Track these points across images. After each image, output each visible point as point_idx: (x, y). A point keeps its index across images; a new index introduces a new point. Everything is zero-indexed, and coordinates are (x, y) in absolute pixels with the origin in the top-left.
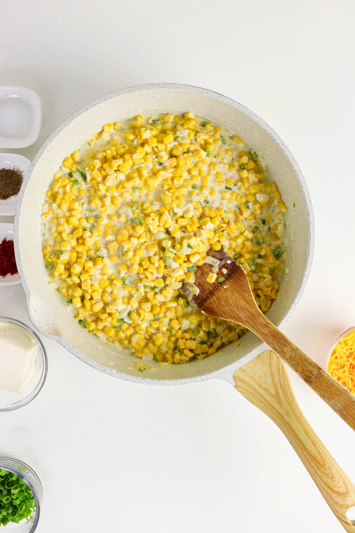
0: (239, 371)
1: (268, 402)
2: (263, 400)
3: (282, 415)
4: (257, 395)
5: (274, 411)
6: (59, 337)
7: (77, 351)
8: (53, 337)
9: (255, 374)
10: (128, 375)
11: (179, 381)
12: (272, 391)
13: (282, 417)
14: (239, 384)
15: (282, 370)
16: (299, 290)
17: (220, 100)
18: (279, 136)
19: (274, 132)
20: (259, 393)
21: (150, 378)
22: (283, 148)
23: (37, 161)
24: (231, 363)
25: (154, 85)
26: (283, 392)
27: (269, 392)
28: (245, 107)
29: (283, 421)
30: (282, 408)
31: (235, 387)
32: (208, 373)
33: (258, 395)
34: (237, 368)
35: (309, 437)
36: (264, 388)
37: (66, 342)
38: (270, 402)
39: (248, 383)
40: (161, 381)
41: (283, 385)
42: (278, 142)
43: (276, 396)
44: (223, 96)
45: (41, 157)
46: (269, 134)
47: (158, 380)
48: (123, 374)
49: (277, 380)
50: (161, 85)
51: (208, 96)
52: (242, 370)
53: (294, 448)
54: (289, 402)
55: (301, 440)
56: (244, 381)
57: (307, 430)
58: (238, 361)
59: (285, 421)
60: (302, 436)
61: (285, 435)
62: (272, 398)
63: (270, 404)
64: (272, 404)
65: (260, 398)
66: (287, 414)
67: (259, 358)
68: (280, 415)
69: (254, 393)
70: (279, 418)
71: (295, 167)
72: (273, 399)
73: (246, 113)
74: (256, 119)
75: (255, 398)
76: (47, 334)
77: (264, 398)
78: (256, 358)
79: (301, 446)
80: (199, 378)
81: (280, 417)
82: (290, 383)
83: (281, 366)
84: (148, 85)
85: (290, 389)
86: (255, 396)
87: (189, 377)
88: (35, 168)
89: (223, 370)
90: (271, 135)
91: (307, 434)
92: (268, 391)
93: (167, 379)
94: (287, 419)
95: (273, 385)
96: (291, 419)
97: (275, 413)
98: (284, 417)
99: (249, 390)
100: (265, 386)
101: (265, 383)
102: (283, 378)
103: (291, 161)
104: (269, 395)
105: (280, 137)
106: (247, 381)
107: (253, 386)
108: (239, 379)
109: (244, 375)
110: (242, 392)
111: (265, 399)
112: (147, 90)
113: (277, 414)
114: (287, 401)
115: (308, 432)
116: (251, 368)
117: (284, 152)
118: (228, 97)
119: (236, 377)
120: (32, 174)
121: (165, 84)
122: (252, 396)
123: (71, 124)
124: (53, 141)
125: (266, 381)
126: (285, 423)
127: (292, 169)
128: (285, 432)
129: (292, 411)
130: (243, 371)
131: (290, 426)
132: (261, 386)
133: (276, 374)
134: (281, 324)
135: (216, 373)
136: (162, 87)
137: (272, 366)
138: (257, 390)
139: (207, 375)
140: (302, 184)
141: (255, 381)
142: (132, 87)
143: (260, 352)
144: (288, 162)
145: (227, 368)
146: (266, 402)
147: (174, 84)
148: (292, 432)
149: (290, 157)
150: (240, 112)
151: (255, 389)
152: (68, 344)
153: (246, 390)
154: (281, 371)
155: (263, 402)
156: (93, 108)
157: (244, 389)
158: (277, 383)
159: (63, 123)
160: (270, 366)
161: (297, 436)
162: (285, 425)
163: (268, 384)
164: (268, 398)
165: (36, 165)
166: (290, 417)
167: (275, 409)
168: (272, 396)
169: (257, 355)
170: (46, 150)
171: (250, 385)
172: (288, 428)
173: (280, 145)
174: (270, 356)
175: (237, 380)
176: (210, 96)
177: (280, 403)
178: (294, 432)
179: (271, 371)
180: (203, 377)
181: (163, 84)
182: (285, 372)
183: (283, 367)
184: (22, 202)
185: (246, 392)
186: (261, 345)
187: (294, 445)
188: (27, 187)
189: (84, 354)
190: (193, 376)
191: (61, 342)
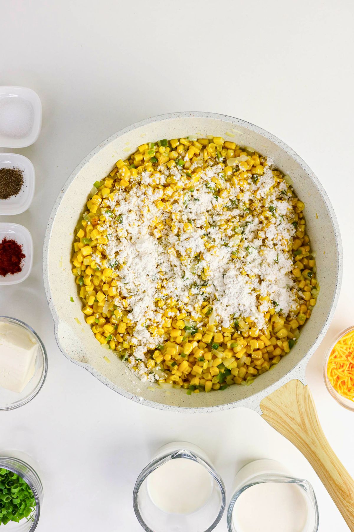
0: (266, 400)
1: (294, 430)
2: (289, 429)
3: (308, 443)
4: (283, 424)
5: (300, 440)
6: (87, 364)
7: (105, 378)
8: (81, 364)
9: (282, 403)
10: (155, 403)
11: (206, 409)
12: (299, 420)
13: (308, 446)
14: (266, 412)
15: (309, 399)
17: (251, 130)
19: (304, 162)
20: (285, 422)
21: (177, 406)
22: (313, 178)
23: (67, 188)
24: (258, 392)
25: (185, 113)
26: (309, 421)
27: (295, 421)
28: (275, 137)
29: (309, 450)
30: (308, 437)
31: (261, 415)
32: (234, 401)
33: (285, 424)
34: (264, 397)
35: (335, 466)
36: (290, 417)
37: (94, 369)
38: (296, 430)
39: (274, 412)
40: (188, 409)
41: (310, 414)
42: (308, 172)
43: (302, 424)
44: (254, 126)
45: (71, 183)
47: (185, 408)
48: (150, 401)
49: (303, 410)
50: (192, 114)
51: (239, 125)
52: (269, 399)
54: (315, 431)
55: (326, 470)
56: (270, 410)
57: (333, 459)
58: (265, 390)
60: (328, 466)
61: (311, 464)
63: (296, 433)
64: (298, 433)
65: (286, 427)
66: (313, 444)
67: (286, 387)
68: (306, 444)
69: (280, 422)
70: (304, 446)
71: (325, 198)
72: (300, 428)
73: (276, 143)
74: (286, 150)
75: (281, 426)
76: (75, 361)
78: (283, 387)
79: (327, 476)
80: (226, 406)
81: (306, 446)
82: (316, 414)
83: (307, 395)
84: (179, 113)
85: (316, 418)
86: (281, 425)
87: (215, 405)
88: (65, 194)
89: (250, 398)
90: (300, 165)
91: (333, 463)
92: (294, 419)
93: (194, 407)
94: (313, 447)
95: (299, 414)
96: (317, 448)
97: (301, 442)
98: (310, 446)
99: (275, 419)
100: (291, 415)
101: (292, 412)
102: (309, 407)
103: (321, 192)
104: (296, 424)
105: (310, 167)
106: (273, 410)
107: (280, 415)
108: (266, 408)
109: (271, 404)
110: (269, 421)
111: (291, 428)
112: (178, 118)
113: (303, 442)
114: (313, 430)
115: (333, 461)
116: (278, 397)
117: (314, 182)
118: (258, 127)
120: (62, 200)
121: (196, 113)
122: (278, 424)
123: (101, 151)
124: (83, 168)
126: (311, 452)
127: (321, 199)
128: (310, 461)
129: (318, 441)
130: (270, 399)
131: (315, 455)
132: (287, 415)
133: (302, 403)
134: (308, 353)
135: (243, 401)
136: (193, 116)
137: (298, 395)
138: (283, 419)
139: (234, 404)
140: (332, 215)
141: (281, 410)
142: (163, 115)
143: (287, 381)
144: (318, 193)
145: (253, 396)
146: (292, 431)
147: (205, 112)
148: (317, 461)
149: (319, 187)
150: (271, 141)
151: (281, 417)
152: (96, 370)
153: (273, 419)
154: (307, 400)
155: (289, 431)
156: (124, 135)
157: (270, 417)
158: (303, 412)
159: (93, 150)
160: (297, 395)
161: (323, 466)
162: (310, 454)
163: (294, 413)
164: (294, 427)
165: (65, 191)
166: (316, 446)
167: (301, 438)
168: (298, 425)
169: (284, 384)
170: (76, 176)
171: (276, 414)
172: (314, 457)
173: (310, 175)
174: (297, 386)
175: (264, 409)
176: (241, 125)
177: (306, 432)
178: (320, 461)
179: (297, 400)
180: (230, 406)
181: (194, 112)
182: (311, 402)
183: (309, 396)
184: (51, 229)
185: (273, 421)
186: (288, 374)
187: (320, 475)
188: (56, 213)
189: (111, 381)
190: (220, 405)
191: (89, 369)
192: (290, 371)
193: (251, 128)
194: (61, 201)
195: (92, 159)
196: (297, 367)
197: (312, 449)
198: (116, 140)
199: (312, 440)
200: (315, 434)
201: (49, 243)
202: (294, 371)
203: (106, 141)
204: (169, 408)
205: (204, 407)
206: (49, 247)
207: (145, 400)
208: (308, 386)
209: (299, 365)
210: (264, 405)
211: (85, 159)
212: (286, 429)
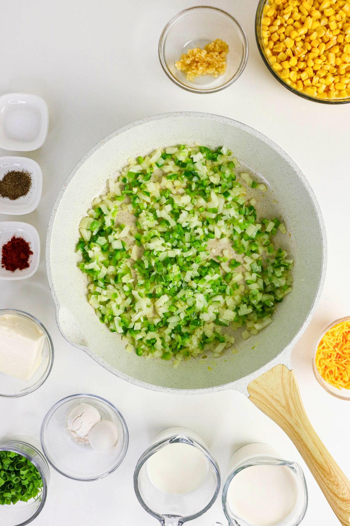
0: (254, 383)
1: (279, 412)
2: (274, 410)
3: (292, 425)
4: (269, 406)
5: (285, 421)
6: (86, 347)
7: (102, 360)
8: (80, 347)
9: (268, 386)
10: (149, 384)
11: (197, 391)
12: (284, 402)
13: (292, 427)
14: (253, 395)
15: (293, 383)
16: (311, 309)
17: (243, 129)
18: (296, 165)
19: (292, 160)
20: (271, 404)
21: (170, 388)
22: (300, 176)
23: (69, 181)
24: (245, 376)
25: (181, 113)
26: (294, 403)
27: (281, 403)
28: (266, 136)
29: (293, 431)
30: (292, 418)
31: (248, 398)
32: (223, 384)
34: (251, 381)
35: (316, 446)
36: (276, 400)
37: (93, 352)
38: (281, 412)
39: (260, 395)
41: (294, 397)
42: (296, 170)
43: (286, 405)
44: (246, 126)
45: (73, 178)
46: (287, 162)
47: (177, 389)
49: (288, 393)
50: (188, 114)
51: (231, 125)
52: (255, 382)
53: (302, 456)
54: (299, 413)
55: (309, 450)
56: (257, 392)
57: (315, 439)
58: (253, 374)
59: (294, 431)
60: (311, 445)
61: (294, 443)
62: (283, 408)
63: (281, 415)
64: (283, 414)
65: (272, 409)
66: (296, 424)
67: (272, 371)
68: (290, 425)
69: (266, 404)
70: (288, 427)
71: (311, 195)
72: (284, 410)
73: (266, 142)
74: (275, 149)
75: (267, 408)
76: (74, 344)
77: (276, 408)
78: (269, 372)
79: (309, 455)
80: (215, 388)
81: (290, 427)
82: (300, 397)
83: (292, 380)
84: (176, 113)
85: (300, 400)
86: (267, 407)
87: (206, 388)
88: (67, 188)
89: (238, 381)
90: (289, 163)
91: (315, 443)
92: (279, 402)
94: (296, 429)
95: (284, 396)
96: (300, 429)
97: (285, 423)
98: (294, 427)
99: (262, 401)
100: (276, 397)
101: (277, 394)
102: (294, 391)
103: (308, 188)
104: (281, 406)
106: (260, 393)
108: (253, 390)
109: (258, 387)
110: (256, 403)
111: (277, 410)
112: (175, 118)
113: (287, 423)
114: (297, 412)
115: (315, 441)
116: (264, 380)
117: (301, 179)
118: (250, 127)
119: (250, 389)
120: (65, 193)
121: (192, 113)
122: (264, 406)
123: (102, 147)
124: (85, 163)
125: (278, 394)
126: (294, 432)
127: (308, 196)
128: (294, 441)
129: (302, 422)
130: (257, 383)
131: (299, 436)
132: (273, 397)
133: (287, 387)
134: (293, 340)
135: (232, 384)
136: (189, 116)
137: (283, 379)
138: (268, 401)
139: (223, 386)
140: (317, 210)
141: (267, 392)
142: (161, 114)
143: (273, 366)
144: (305, 189)
145: (242, 380)
146: (277, 413)
147: (200, 112)
148: (300, 441)
149: (306, 184)
150: (261, 141)
151: (267, 400)
152: (94, 353)
153: (259, 401)
154: (292, 384)
155: (274, 412)
156: (124, 133)
157: (257, 400)
158: (288, 395)
159: (94, 146)
160: (282, 379)
161: (306, 446)
162: (294, 434)
163: (280, 396)
164: (279, 408)
165: (68, 185)
166: (299, 427)
167: (285, 419)
168: (283, 407)
169: (271, 368)
170: (78, 171)
171: (262, 396)
172: (297, 437)
173: (298, 173)
174: (283, 370)
175: (251, 392)
176: (233, 125)
177: (290, 413)
178: (303, 441)
179: (283, 383)
180: (219, 388)
181: (190, 112)
182: (295, 385)
183: (294, 380)
184: (54, 220)
185: (259, 403)
186: (274, 359)
187: (302, 453)
188: (59, 205)
189: (108, 363)
190: (210, 387)
191: (88, 351)
192: (275, 356)
193: (243, 128)
194: (63, 193)
195: (93, 155)
196: (283, 352)
197: (296, 430)
198: (116, 137)
199: (296, 421)
200: (299, 417)
201: (52, 233)
202: (280, 356)
203: (107, 138)
204: (162, 389)
205: (195, 389)
206: (52, 237)
207: (140, 381)
208: (293, 370)
209: (284, 350)
210: (251, 388)
211: (87, 155)
212: (272, 411)
